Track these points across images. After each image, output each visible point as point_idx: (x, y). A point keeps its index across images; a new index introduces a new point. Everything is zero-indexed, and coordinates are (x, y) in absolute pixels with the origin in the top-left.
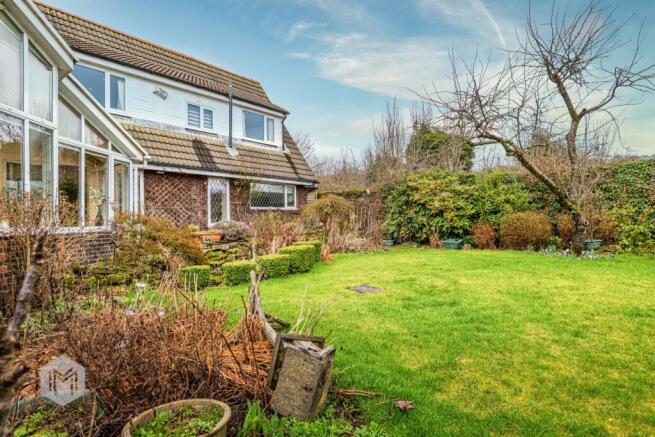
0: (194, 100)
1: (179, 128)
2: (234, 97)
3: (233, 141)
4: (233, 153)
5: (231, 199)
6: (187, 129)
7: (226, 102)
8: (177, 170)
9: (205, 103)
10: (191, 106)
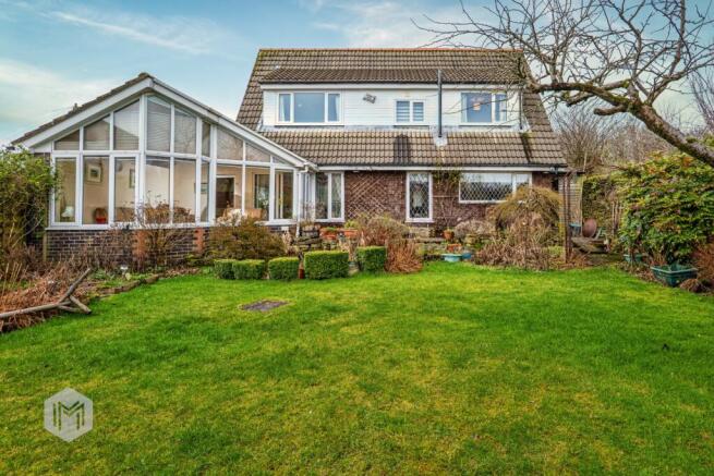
0: (402, 96)
1: (387, 127)
2: (444, 82)
3: (444, 130)
4: (441, 143)
5: (434, 193)
6: (395, 126)
7: (435, 90)
8: (368, 168)
9: (414, 97)
10: (399, 103)
